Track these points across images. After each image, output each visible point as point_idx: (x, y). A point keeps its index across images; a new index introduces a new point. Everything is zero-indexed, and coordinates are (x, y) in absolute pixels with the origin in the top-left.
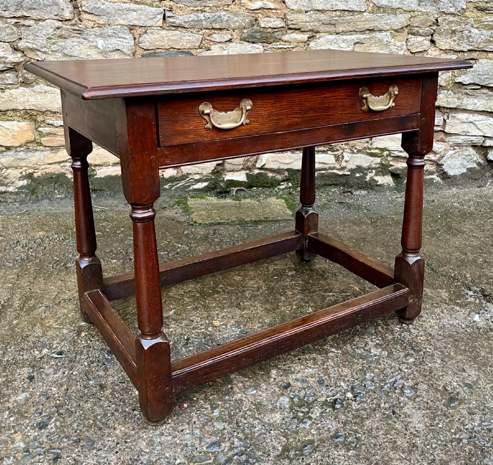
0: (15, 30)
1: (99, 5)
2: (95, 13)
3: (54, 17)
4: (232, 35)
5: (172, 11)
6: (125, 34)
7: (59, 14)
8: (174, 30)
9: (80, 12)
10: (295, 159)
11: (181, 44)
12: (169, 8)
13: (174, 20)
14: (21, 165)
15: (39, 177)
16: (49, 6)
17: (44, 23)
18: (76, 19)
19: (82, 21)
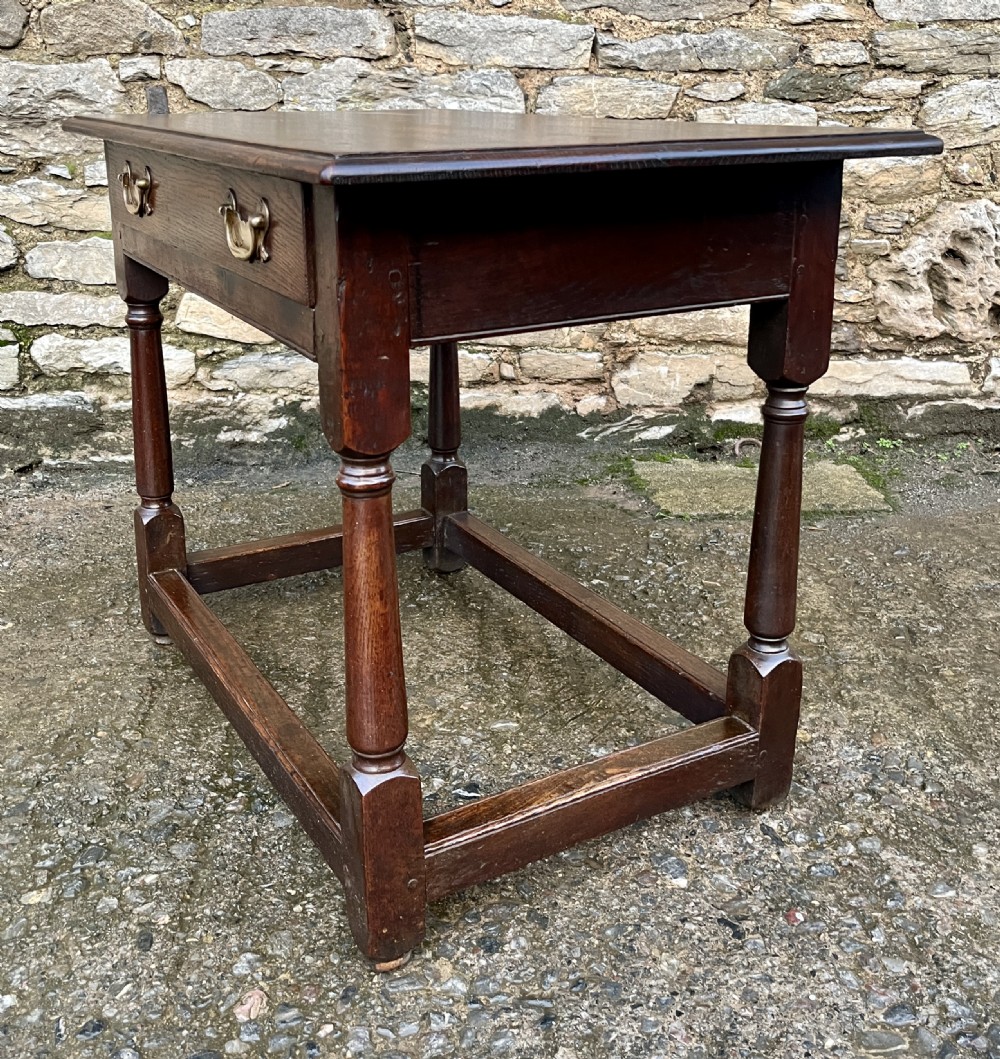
0: (271, 83)
1: (451, 23)
2: (442, 41)
3: (355, 53)
4: (745, 84)
5: (611, 31)
6: (507, 87)
7: (366, 44)
8: (614, 76)
9: (409, 38)
10: (877, 372)
11: (629, 107)
12: (606, 25)
13: (616, 53)
14: (274, 384)
15: (312, 410)
16: (345, 26)
17: (331, 66)
18: (400, 55)
19: (412, 60)
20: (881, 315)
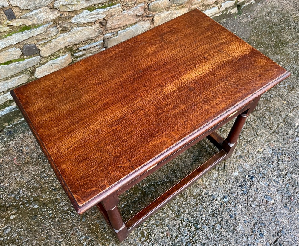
20: (204, 3)
